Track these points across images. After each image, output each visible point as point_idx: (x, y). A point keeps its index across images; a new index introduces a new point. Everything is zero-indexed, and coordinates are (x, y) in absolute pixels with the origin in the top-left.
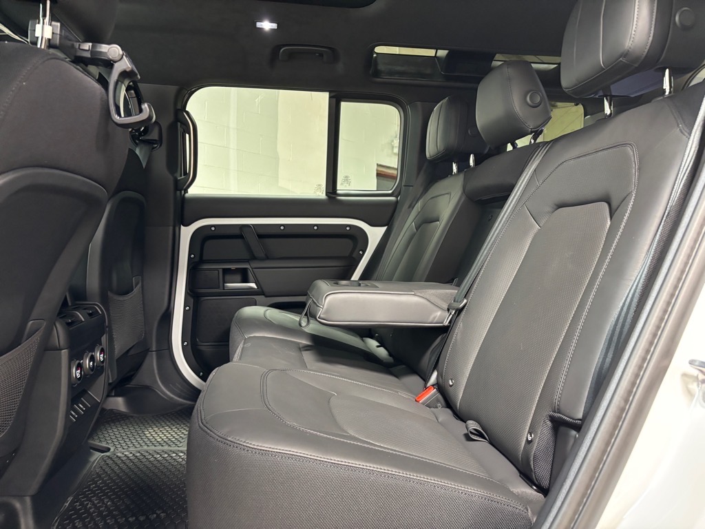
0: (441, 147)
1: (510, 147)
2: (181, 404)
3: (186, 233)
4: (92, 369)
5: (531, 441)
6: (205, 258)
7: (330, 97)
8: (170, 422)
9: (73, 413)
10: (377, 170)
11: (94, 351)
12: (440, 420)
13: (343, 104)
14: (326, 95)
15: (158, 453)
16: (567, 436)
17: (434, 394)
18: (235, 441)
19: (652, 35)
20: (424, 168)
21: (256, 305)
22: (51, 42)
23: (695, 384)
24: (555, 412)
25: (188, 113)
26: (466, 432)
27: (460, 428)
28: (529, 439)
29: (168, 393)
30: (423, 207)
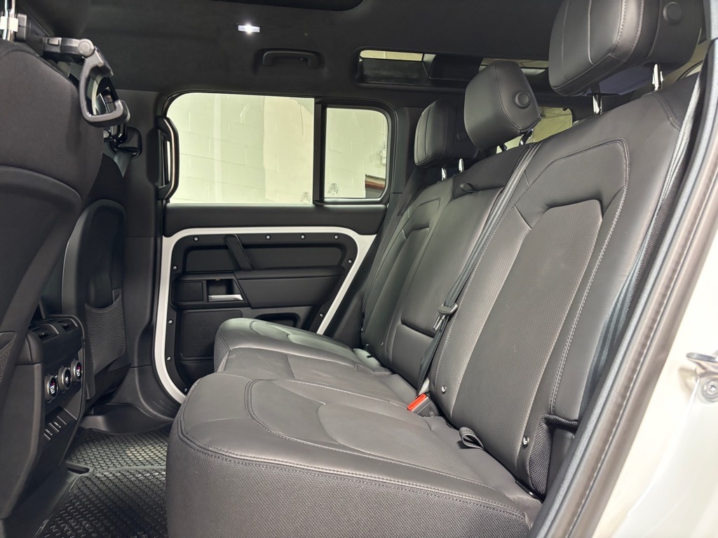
0: (429, 152)
1: (499, 150)
3: (169, 244)
4: (68, 384)
5: (526, 446)
6: (187, 270)
7: (316, 103)
8: (152, 440)
9: (47, 431)
10: (366, 181)
11: (70, 366)
12: (433, 428)
13: (328, 109)
14: (312, 100)
15: (140, 473)
16: (563, 438)
17: (427, 402)
18: (217, 451)
19: (640, 29)
21: (242, 317)
22: (17, 35)
23: (693, 379)
24: (550, 414)
25: (169, 120)
26: (460, 439)
27: (453, 436)
28: (525, 444)
29: (151, 410)
30: (413, 214)
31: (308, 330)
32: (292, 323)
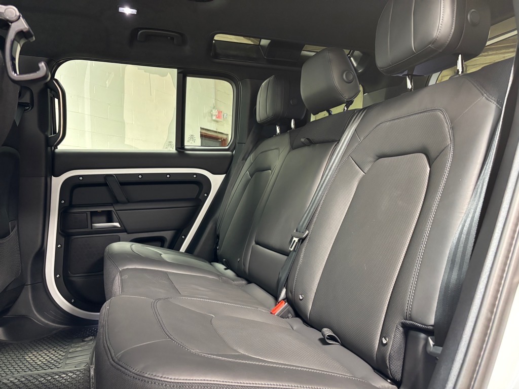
0: (270, 112)
2: (55, 329)
3: (57, 183)
5: (386, 344)
6: (73, 203)
7: (178, 73)
10: (201, 133)
12: (295, 328)
13: (188, 78)
14: (175, 71)
15: (42, 377)
16: (417, 340)
18: (152, 377)
19: (453, 28)
20: (253, 130)
21: (121, 241)
24: (407, 320)
25: (57, 81)
26: (322, 337)
27: (313, 334)
28: (384, 343)
29: (43, 320)
30: (255, 159)
31: (172, 249)
32: (159, 244)
